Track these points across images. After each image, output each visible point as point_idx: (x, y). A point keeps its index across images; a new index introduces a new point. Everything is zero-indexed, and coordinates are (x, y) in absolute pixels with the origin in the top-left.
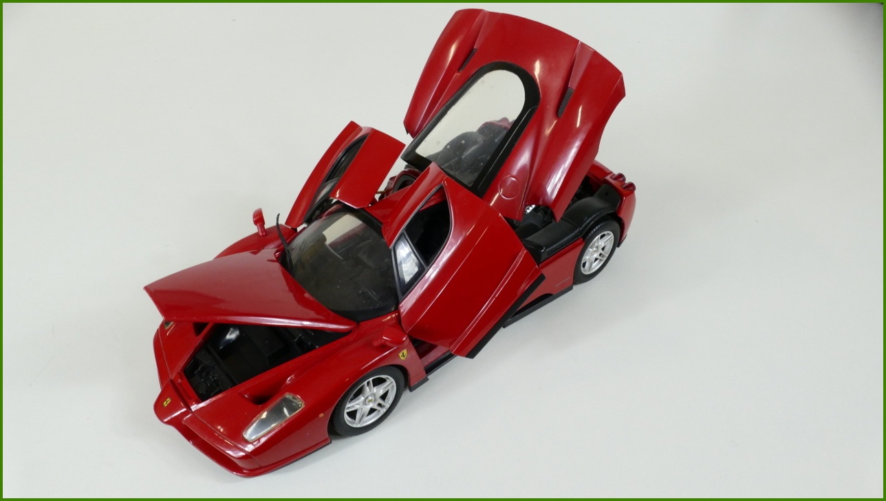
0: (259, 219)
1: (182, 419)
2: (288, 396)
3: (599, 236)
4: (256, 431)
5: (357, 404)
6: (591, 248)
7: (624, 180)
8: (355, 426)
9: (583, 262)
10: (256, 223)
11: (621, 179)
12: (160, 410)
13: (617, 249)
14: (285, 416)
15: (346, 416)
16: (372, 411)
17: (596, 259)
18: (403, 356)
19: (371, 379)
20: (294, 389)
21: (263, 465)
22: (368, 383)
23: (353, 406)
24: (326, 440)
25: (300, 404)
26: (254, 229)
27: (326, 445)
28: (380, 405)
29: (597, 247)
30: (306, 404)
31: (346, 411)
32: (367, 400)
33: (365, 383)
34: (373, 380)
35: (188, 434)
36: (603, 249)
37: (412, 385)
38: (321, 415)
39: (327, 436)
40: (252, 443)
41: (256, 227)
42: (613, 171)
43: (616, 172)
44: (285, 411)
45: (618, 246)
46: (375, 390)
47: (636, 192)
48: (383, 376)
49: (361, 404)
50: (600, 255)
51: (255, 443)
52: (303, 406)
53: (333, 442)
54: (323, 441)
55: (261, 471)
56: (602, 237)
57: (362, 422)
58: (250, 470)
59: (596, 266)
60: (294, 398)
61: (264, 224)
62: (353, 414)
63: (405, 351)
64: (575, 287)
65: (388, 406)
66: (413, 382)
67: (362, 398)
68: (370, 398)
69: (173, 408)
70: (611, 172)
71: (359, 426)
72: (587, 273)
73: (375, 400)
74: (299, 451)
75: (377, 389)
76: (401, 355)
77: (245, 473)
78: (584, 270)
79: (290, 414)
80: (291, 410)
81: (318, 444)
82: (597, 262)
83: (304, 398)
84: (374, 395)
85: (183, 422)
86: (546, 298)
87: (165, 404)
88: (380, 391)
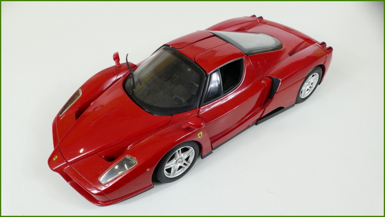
0: (116, 57)
1: (63, 169)
2: (128, 157)
3: (312, 75)
4: (107, 178)
5: (172, 164)
6: (306, 83)
7: (326, 45)
8: (170, 177)
9: (301, 91)
10: (115, 59)
11: (324, 45)
12: (51, 162)
13: (318, 85)
14: (125, 169)
15: (165, 172)
16: (180, 167)
17: (308, 90)
18: (200, 136)
19: (180, 149)
20: (132, 153)
21: (110, 199)
22: (179, 151)
23: (169, 166)
24: (151, 185)
25: (135, 162)
26: (113, 63)
27: (151, 188)
28: (185, 164)
29: (309, 82)
30: (139, 162)
31: (165, 168)
32: (178, 162)
33: (177, 151)
34: (181, 149)
35: (67, 178)
36: (312, 84)
37: (203, 155)
38: (148, 170)
39: (151, 183)
40: (104, 185)
41: (115, 62)
42: (318, 41)
43: (320, 41)
44: (126, 166)
45: (319, 84)
46: (182, 155)
47: (333, 52)
48: (188, 147)
49: (174, 164)
50: (310, 87)
51: (106, 185)
52: (137, 163)
53: (155, 186)
54: (148, 186)
55: (109, 203)
56: (313, 76)
57: (174, 175)
58: (103, 202)
59: (308, 93)
60: (131, 158)
61: (119, 60)
62: (169, 170)
63: (201, 133)
64: (296, 105)
65: (189, 165)
66: (204, 153)
67: (174, 161)
68: (180, 160)
69: (58, 162)
70: (317, 42)
71: (173, 177)
72: (302, 97)
73: (182, 161)
74: (133, 191)
75: (183, 155)
76: (199, 135)
77: (99, 204)
78: (301, 96)
79: (128, 168)
80: (129, 165)
81: (146, 187)
82: (308, 91)
83: (137, 159)
84: (182, 158)
85: (64, 171)
86: (279, 110)
87: (54, 159)
88: (185, 156)
